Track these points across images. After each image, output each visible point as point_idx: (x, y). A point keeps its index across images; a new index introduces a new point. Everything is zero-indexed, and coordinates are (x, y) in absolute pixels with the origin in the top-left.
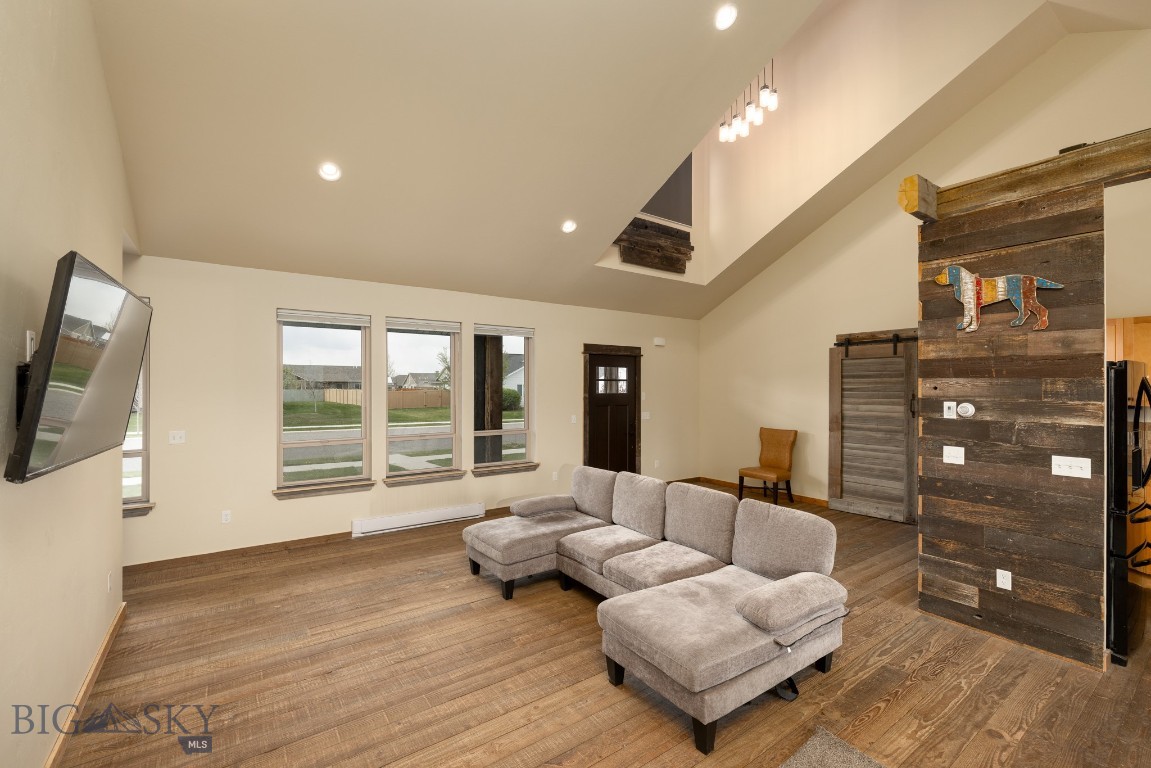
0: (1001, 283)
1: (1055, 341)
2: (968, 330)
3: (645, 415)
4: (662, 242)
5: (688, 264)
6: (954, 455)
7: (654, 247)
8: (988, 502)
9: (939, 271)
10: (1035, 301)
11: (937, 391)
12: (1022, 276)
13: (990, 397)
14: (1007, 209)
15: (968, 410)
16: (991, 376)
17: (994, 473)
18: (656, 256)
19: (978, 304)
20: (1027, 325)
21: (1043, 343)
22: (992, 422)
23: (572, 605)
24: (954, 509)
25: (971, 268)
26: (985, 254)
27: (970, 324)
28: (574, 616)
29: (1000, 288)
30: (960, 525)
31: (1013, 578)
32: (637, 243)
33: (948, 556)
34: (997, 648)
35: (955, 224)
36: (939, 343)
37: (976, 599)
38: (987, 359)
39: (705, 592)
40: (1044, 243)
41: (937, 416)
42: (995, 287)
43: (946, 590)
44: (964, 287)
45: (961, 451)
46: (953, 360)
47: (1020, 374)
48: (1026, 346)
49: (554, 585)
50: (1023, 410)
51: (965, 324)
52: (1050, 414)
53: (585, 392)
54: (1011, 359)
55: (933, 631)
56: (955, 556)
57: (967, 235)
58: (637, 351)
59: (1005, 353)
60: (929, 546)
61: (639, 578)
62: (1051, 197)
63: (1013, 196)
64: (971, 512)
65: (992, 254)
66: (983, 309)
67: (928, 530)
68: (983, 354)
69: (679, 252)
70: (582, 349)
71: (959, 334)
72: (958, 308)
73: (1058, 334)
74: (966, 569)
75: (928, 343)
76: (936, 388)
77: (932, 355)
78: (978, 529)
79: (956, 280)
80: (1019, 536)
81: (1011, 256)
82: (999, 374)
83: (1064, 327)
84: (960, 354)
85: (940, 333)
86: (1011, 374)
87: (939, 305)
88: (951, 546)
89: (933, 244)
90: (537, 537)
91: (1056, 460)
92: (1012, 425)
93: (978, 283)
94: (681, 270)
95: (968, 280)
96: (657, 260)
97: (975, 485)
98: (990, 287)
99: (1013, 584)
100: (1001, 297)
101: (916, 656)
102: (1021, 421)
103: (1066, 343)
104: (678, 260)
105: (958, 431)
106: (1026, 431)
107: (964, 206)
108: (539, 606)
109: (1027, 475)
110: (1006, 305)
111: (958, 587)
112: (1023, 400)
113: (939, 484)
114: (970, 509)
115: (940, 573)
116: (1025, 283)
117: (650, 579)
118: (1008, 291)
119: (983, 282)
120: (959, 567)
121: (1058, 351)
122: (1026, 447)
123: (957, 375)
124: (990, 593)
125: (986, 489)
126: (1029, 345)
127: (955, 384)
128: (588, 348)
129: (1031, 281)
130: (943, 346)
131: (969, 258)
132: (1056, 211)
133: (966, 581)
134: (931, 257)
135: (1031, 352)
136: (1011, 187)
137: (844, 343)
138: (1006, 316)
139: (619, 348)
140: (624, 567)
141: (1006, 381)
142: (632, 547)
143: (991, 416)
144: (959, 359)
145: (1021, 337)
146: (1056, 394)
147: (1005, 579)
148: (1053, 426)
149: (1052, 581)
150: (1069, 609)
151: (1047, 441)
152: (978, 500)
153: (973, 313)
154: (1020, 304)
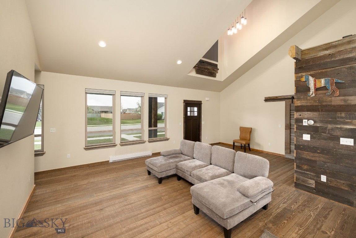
0: (323, 81)
1: (341, 100)
2: (311, 96)
3: (203, 123)
4: (209, 67)
5: (217, 74)
6: (307, 137)
7: (206, 69)
8: (318, 153)
9: (302, 77)
10: (334, 87)
11: (301, 116)
12: (330, 78)
13: (319, 118)
14: (325, 57)
15: (311, 122)
16: (319, 111)
17: (319, 143)
18: (207, 72)
19: (315, 88)
21: (337, 101)
22: (320, 127)
23: (181, 186)
24: (307, 155)
25: (312, 76)
26: (317, 71)
27: (312, 94)
28: (182, 190)
29: (322, 82)
30: (308, 160)
31: (326, 178)
32: (201, 68)
33: (304, 170)
34: (322, 201)
35: (307, 61)
36: (301, 100)
37: (314, 185)
38: (318, 106)
39: (226, 183)
40: (338, 68)
41: (301, 124)
42: (321, 82)
43: (304, 181)
44: (310, 82)
45: (309, 136)
46: (307, 106)
47: (329, 111)
48: (331, 102)
49: (175, 179)
50: (330, 123)
51: (310, 94)
52: (340, 124)
53: (184, 115)
54: (326, 106)
55: (300, 195)
56: (307, 170)
57: (311, 65)
58: (201, 102)
59: (324, 104)
60: (298, 167)
61: (204, 178)
62: (340, 52)
63: (327, 52)
64: (313, 156)
65: (320, 71)
66: (317, 89)
67: (298, 161)
68: (316, 104)
69: (214, 70)
70: (183, 102)
71: (308, 98)
72: (308, 89)
73: (342, 98)
74: (310, 174)
75: (298, 100)
76: (300, 115)
77: (299, 104)
78: (315, 161)
79: (308, 80)
80: (328, 164)
81: (326, 72)
82: (322, 111)
83: (345, 95)
84: (309, 104)
85: (302, 97)
86: (326, 111)
87: (301, 88)
88: (305, 167)
89: (300, 68)
90: (169, 163)
91: (342, 139)
92: (327, 127)
93: (315, 81)
94: (215, 76)
95: (311, 80)
97: (315, 147)
98: (319, 82)
99: (327, 180)
100: (323, 86)
101: (295, 204)
102: (330, 126)
103: (345, 101)
104: (214, 73)
105: (308, 130)
106: (331, 130)
107: (310, 56)
108: (170, 186)
109: (331, 144)
110: (324, 88)
111: (308, 180)
112: (331, 120)
113: (301, 147)
114: (312, 155)
115: (302, 176)
116: (331, 81)
118: (325, 83)
119: (317, 80)
120: (308, 174)
121: (342, 103)
122: (331, 135)
123: (307, 111)
124: (319, 183)
125: (318, 148)
126: (332, 101)
127: (307, 114)
128: (185, 101)
129: (333, 80)
130: (303, 101)
131: (312, 73)
132: (342, 57)
133: (311, 179)
134: (299, 72)
135: (333, 103)
136: (326, 49)
137: (267, 100)
138: (324, 92)
139: (195, 101)
140: (198, 173)
141: (325, 113)
142: (201, 167)
143: (319, 125)
144: (308, 106)
145: (330, 99)
146: (342, 118)
147: (324, 178)
148: (340, 128)
149: (340, 179)
150: (346, 189)
151: (338, 133)
152: (315, 152)
153: (313, 90)
154: (329, 87)
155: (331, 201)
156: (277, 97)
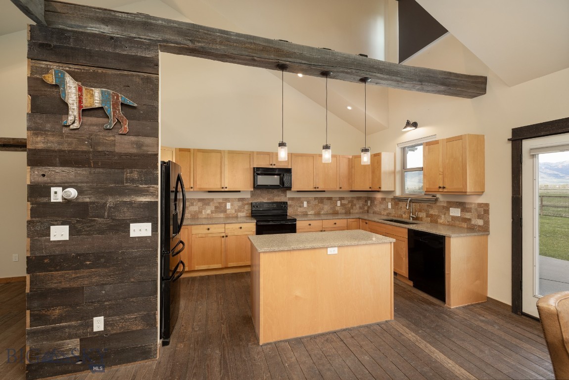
0: (97, 93)
1: (133, 143)
2: (72, 127)
6: (60, 233)
8: (88, 267)
9: (47, 70)
10: (120, 112)
11: (45, 178)
12: (111, 92)
13: (87, 182)
14: (102, 37)
15: (73, 193)
16: (90, 167)
17: (91, 243)
19: (80, 107)
20: (115, 130)
21: (124, 144)
22: (91, 203)
24: (60, 280)
25: (75, 76)
26: (87, 68)
27: (74, 123)
29: (96, 97)
30: (64, 291)
31: (104, 320)
33: (54, 322)
35: (62, 35)
36: (47, 135)
38: (88, 152)
40: (126, 73)
41: (45, 200)
42: (93, 95)
44: (68, 90)
45: (66, 228)
46: (60, 151)
47: (111, 166)
48: (115, 145)
50: (112, 192)
51: (69, 122)
52: (129, 195)
54: (103, 153)
56: (61, 319)
57: (72, 48)
59: (100, 149)
60: (36, 319)
62: (130, 40)
63: (106, 30)
64: (75, 278)
65: (92, 69)
66: (85, 112)
67: (35, 305)
68: (85, 148)
71: (65, 130)
72: (64, 108)
73: (133, 138)
74: (69, 327)
75: (37, 134)
76: (44, 175)
77: (40, 146)
78: (79, 290)
80: (108, 288)
81: (105, 75)
82: (96, 166)
83: (137, 134)
84: (65, 147)
85: (48, 126)
86: (104, 166)
87: (47, 101)
88: (57, 313)
89: (41, 45)
91: (133, 226)
92: (106, 203)
93: (80, 90)
95: (71, 85)
97: (78, 255)
98: (89, 96)
99: (105, 325)
100: (97, 105)
102: (110, 201)
103: (140, 145)
105: (63, 212)
106: (114, 208)
107: (70, 23)
109: (114, 240)
110: (99, 111)
111: (64, 343)
112: (113, 185)
113: (46, 261)
114: (74, 276)
115: (47, 340)
116: (113, 97)
118: (102, 101)
119: (84, 89)
120: (64, 327)
121: (134, 151)
122: (114, 220)
123: (62, 165)
124: (90, 340)
125: (85, 256)
126: (116, 144)
127: (61, 172)
129: (118, 98)
130: (51, 139)
131: (73, 68)
132: (133, 52)
133: (70, 337)
134: (40, 57)
135: (117, 150)
136: (104, 21)
138: (101, 120)
141: (101, 170)
143: (89, 198)
144: (64, 151)
145: (112, 138)
146: (133, 181)
147: (99, 324)
148: (131, 203)
149: (130, 312)
150: (139, 328)
151: (127, 214)
152: (82, 266)
153: (76, 113)
154: (110, 111)
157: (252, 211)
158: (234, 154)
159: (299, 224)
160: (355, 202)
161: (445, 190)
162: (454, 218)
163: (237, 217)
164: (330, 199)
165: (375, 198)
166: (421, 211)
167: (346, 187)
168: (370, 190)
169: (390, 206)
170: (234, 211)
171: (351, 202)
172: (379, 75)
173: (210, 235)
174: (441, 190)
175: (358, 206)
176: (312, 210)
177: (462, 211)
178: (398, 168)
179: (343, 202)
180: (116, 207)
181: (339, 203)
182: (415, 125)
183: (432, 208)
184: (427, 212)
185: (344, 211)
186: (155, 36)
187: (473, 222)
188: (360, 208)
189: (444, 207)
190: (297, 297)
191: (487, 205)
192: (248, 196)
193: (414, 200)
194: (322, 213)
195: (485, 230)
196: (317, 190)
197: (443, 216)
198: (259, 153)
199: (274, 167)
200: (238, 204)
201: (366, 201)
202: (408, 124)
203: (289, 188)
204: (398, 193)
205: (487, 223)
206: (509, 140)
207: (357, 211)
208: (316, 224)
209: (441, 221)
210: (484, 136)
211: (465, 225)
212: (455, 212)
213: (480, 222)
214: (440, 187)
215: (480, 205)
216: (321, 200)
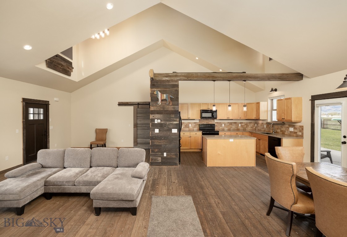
0: (165, 95)
1: (172, 108)
3: (51, 127)
4: (63, 63)
5: (72, 73)
6: (157, 131)
7: (60, 64)
8: (163, 140)
10: (170, 100)
11: (154, 117)
12: (168, 95)
13: (163, 118)
14: (166, 81)
15: (159, 121)
16: (163, 114)
17: (164, 134)
18: (61, 68)
19: (161, 99)
20: (169, 105)
21: (170, 108)
23: (58, 203)
24: (157, 142)
28: (63, 205)
29: (165, 96)
30: (158, 145)
32: (53, 62)
33: (156, 153)
34: (165, 168)
35: (157, 81)
37: (161, 160)
38: (162, 111)
39: (119, 176)
40: (171, 89)
41: (154, 123)
43: (155, 160)
47: (168, 114)
49: (43, 199)
50: (168, 121)
51: (159, 103)
52: (172, 121)
53: (23, 119)
54: (166, 111)
57: (159, 84)
58: (48, 103)
59: (165, 109)
60: (152, 151)
62: (172, 80)
63: (167, 79)
64: (160, 142)
65: (163, 89)
66: (162, 100)
67: (152, 148)
68: (162, 109)
69: (69, 69)
70: (21, 100)
71: (158, 105)
75: (152, 107)
77: (153, 109)
78: (161, 145)
79: (158, 93)
80: (167, 146)
81: (166, 90)
83: (174, 105)
84: (158, 109)
85: (155, 105)
86: (166, 114)
87: (154, 98)
88: (156, 150)
89: (153, 85)
90: (35, 182)
91: (173, 130)
92: (166, 124)
93: (161, 95)
94: (69, 75)
95: (159, 94)
96: (61, 70)
97: (160, 136)
98: (163, 96)
99: (167, 155)
100: (165, 98)
101: (156, 175)
102: (168, 123)
103: (174, 108)
104: (69, 71)
105: (159, 126)
107: (159, 78)
108: (42, 210)
109: (168, 133)
110: (165, 100)
112: (168, 119)
113: (154, 137)
115: (154, 157)
117: (99, 179)
118: (166, 97)
120: (158, 154)
121: (173, 110)
122: (168, 128)
123: (157, 114)
124: (163, 158)
125: (162, 137)
127: (157, 116)
128: (24, 100)
130: (155, 107)
131: (160, 89)
132: (172, 83)
133: (159, 157)
134: (153, 88)
135: (169, 109)
136: (166, 77)
137: (120, 104)
138: (165, 102)
139: (40, 101)
140: (86, 179)
142: (82, 173)
143: (163, 122)
144: (157, 110)
146: (173, 118)
147: (165, 154)
148: (172, 124)
149: (172, 153)
150: (174, 157)
151: (171, 127)
152: (161, 139)
153: (160, 101)
154: (168, 100)
155: (169, 166)
156: (127, 103)
157: (200, 127)
158: (193, 104)
159: (220, 133)
160: (248, 125)
161: (285, 120)
162: (291, 132)
163: (193, 130)
164: (235, 123)
165: (259, 123)
166: (278, 129)
167: (243, 117)
168: (255, 119)
169: (265, 127)
170: (192, 128)
171: (246, 124)
172: (250, 79)
173: (184, 136)
174: (283, 120)
175: (250, 126)
176: (227, 128)
177: (294, 129)
178: (269, 109)
179: (242, 124)
180: (169, 124)
181: (240, 125)
182: (276, 90)
183: (282, 127)
184: (280, 129)
185: (242, 129)
186: (178, 78)
187: (298, 134)
188: (251, 127)
189: (287, 127)
190: (219, 154)
191: (303, 126)
192: (198, 121)
193: (275, 124)
194: (232, 129)
195: (302, 136)
196: (229, 119)
197: (287, 131)
198: (203, 104)
199: (209, 109)
200: (194, 125)
201: (254, 124)
202: (272, 90)
203: (216, 118)
204: (269, 121)
205: (303, 134)
206: (310, 100)
207: (249, 129)
208: (228, 133)
209: (286, 133)
210: (302, 98)
211: (295, 135)
212: (291, 129)
213: (300, 134)
214: (282, 119)
215: (300, 126)
216: (231, 124)
